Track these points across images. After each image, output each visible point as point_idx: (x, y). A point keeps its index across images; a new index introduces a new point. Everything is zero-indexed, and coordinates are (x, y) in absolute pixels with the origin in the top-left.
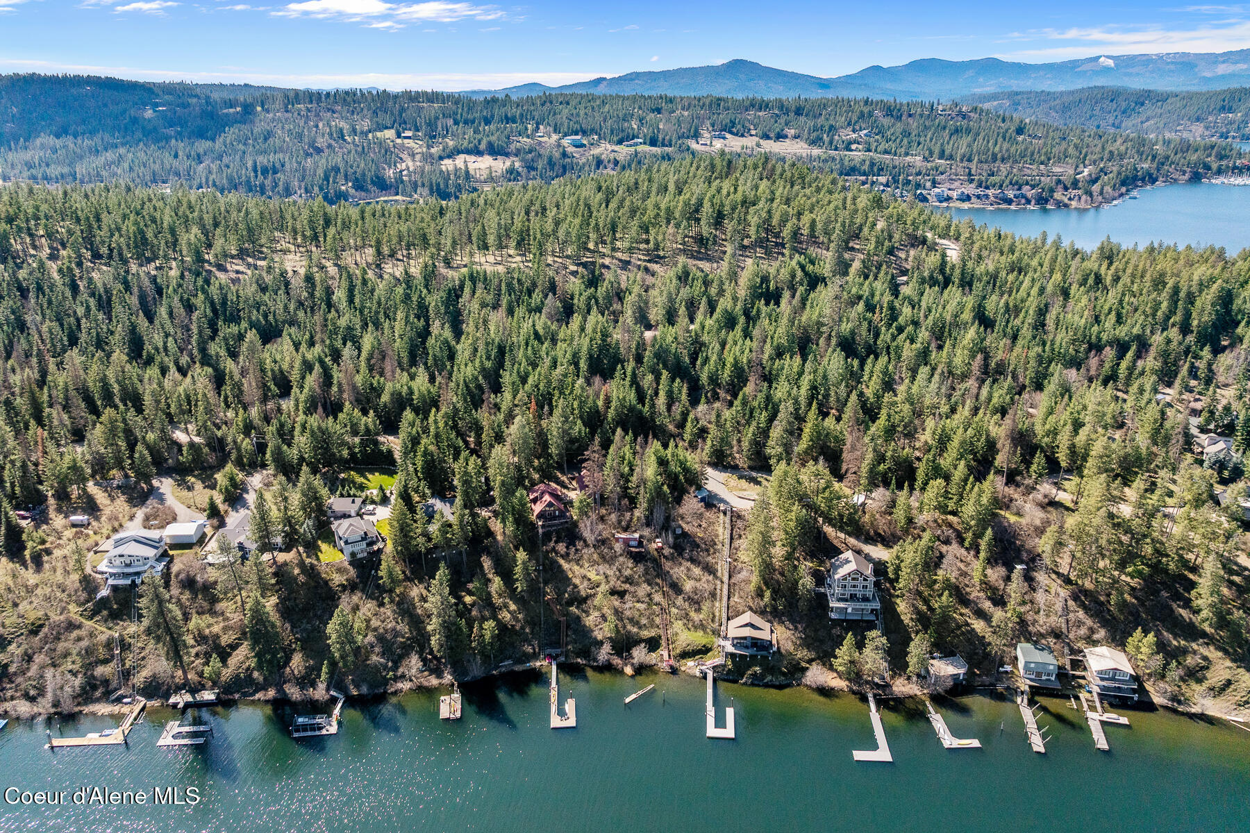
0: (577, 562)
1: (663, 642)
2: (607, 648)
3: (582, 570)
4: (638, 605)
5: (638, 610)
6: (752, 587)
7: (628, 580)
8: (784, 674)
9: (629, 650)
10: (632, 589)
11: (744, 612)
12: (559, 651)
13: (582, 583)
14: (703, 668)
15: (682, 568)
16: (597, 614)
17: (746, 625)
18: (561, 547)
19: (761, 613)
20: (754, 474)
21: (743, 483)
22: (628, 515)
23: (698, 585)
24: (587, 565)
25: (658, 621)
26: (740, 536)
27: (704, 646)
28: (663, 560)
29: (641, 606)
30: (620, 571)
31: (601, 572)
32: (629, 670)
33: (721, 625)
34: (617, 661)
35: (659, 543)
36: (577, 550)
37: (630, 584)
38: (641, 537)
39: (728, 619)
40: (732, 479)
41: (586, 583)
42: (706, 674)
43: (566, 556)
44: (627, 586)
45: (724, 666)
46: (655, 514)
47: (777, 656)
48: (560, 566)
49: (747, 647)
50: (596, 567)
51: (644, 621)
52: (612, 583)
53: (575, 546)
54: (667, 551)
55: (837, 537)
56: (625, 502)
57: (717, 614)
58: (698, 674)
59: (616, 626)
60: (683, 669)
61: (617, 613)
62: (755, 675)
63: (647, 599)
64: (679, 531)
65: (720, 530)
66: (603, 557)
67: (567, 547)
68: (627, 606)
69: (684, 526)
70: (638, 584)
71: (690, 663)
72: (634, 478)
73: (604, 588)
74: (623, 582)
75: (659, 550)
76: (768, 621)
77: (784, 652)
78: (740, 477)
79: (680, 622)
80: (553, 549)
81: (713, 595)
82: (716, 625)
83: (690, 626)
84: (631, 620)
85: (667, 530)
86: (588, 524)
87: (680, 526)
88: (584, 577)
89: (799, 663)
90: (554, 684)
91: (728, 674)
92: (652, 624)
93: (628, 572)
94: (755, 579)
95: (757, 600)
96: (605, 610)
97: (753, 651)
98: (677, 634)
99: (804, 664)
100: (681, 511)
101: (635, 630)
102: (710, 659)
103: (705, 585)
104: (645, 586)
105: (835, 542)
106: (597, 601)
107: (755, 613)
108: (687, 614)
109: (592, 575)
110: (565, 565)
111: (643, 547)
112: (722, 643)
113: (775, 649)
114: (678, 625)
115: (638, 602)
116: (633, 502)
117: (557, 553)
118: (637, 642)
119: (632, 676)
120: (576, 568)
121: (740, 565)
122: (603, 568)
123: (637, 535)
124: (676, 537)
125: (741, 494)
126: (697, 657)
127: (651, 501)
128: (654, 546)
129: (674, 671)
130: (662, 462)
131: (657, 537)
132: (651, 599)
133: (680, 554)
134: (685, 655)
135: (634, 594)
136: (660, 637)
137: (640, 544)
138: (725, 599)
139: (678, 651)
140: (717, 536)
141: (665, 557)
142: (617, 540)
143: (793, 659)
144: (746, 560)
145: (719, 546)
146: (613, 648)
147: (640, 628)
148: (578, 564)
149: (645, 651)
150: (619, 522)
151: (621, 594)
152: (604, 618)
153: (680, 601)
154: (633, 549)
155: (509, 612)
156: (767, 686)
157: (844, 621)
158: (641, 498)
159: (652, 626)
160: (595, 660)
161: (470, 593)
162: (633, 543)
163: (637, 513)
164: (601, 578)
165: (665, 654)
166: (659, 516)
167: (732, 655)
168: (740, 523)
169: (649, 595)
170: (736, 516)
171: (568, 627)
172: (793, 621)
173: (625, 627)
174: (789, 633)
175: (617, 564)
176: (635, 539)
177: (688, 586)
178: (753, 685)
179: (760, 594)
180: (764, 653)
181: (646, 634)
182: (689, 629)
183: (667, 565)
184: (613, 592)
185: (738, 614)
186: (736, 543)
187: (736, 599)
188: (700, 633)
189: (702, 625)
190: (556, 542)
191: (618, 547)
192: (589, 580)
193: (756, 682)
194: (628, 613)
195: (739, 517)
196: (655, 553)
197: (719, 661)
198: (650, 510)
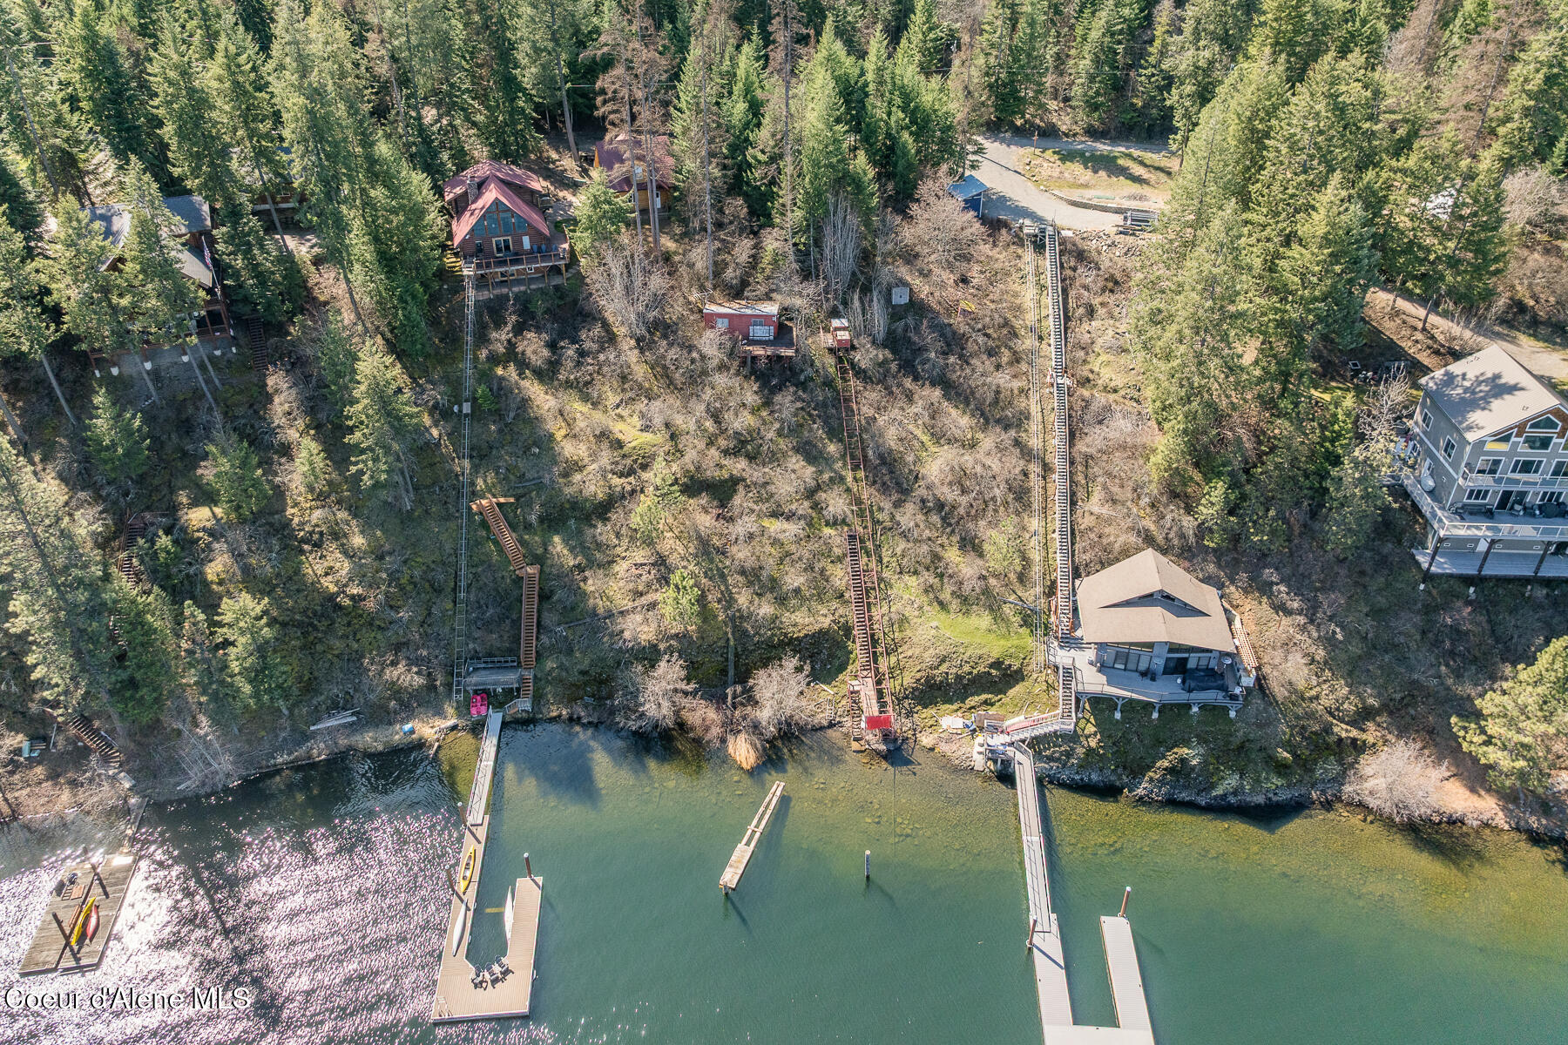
0: (583, 389)
1: (857, 649)
2: (669, 673)
3: (598, 416)
4: (775, 526)
5: (776, 542)
6: (1153, 472)
7: (744, 446)
8: (1281, 768)
9: (743, 677)
10: (755, 474)
11: (1126, 553)
12: (509, 678)
13: (594, 456)
14: (998, 741)
15: (917, 408)
16: (640, 555)
17: (1147, 600)
18: (534, 346)
19: (1186, 552)
20: (1103, 147)
21: (1076, 169)
22: (743, 249)
23: (968, 459)
24: (612, 399)
25: (839, 576)
26: (1091, 312)
27: (997, 664)
28: (854, 383)
29: (787, 530)
30: (716, 417)
31: (658, 421)
32: (743, 751)
33: (1051, 591)
34: (703, 714)
35: (840, 330)
36: (582, 354)
37: (751, 458)
38: (785, 310)
39: (1077, 573)
40: (1047, 163)
41: (606, 457)
42: (1007, 763)
43: (547, 374)
44: (739, 466)
45: (1073, 738)
46: (829, 242)
47: (1257, 701)
48: (525, 403)
49: (1148, 674)
50: (641, 406)
51: (794, 579)
52: (691, 456)
53: (575, 340)
54: (866, 356)
55: (1395, 313)
56: (737, 206)
57: (1036, 556)
58: (979, 762)
59: (702, 600)
60: (926, 740)
61: (707, 550)
62: (1179, 771)
63: (804, 507)
64: (901, 298)
65: (1028, 294)
66: (663, 372)
67: (552, 346)
68: (740, 528)
69: (917, 282)
70: (775, 458)
71: (951, 720)
72: (763, 136)
73: (660, 473)
74: (726, 452)
75: (842, 353)
76: (1207, 580)
77: (1280, 692)
78: (1067, 157)
79: (912, 581)
80: (512, 355)
81: (1020, 494)
82: (1033, 594)
83: (946, 595)
84: (752, 576)
85: (866, 290)
86: (616, 268)
87: (903, 283)
88: (603, 436)
89: (1327, 729)
90: (477, 812)
91: (1084, 765)
92: (821, 590)
93: (741, 421)
94: (1165, 445)
95: (1173, 513)
96: (669, 544)
97: (1167, 690)
98: (903, 620)
99: (1342, 730)
100: (908, 234)
101: (766, 609)
102: (1018, 708)
103: (995, 465)
104: (796, 462)
105: (1389, 328)
106: (640, 512)
107: (1164, 551)
108: (936, 557)
109: (630, 431)
110: (542, 399)
111: (790, 344)
112: (1063, 657)
113: (1249, 681)
114: (907, 592)
115: (775, 515)
116: (760, 212)
117: (523, 364)
118: (772, 649)
119: (751, 773)
120: (578, 408)
121: (1101, 399)
122: (663, 408)
123: (771, 309)
124: (896, 313)
125: (1076, 195)
126: (973, 701)
127: (815, 201)
128: (827, 340)
129: (895, 752)
130: (851, 96)
131: (834, 313)
132: (816, 506)
133: (908, 367)
134: (932, 692)
135: (763, 491)
136: (847, 630)
137: (783, 332)
138: (1058, 508)
139: (908, 679)
140: (1018, 309)
141: (861, 374)
142: (709, 320)
143: (1311, 715)
144: (1119, 381)
145: (1027, 343)
146: (693, 670)
147: (781, 601)
148: (586, 398)
149: (796, 683)
150: (718, 269)
151: (721, 491)
152: (662, 567)
153: (909, 516)
154: (758, 351)
155: (348, 553)
156: (1222, 809)
157: (1467, 580)
158: (785, 195)
159: (820, 597)
160: (632, 708)
161: (206, 497)
162: (761, 332)
163: (772, 242)
164: (657, 438)
165: (867, 690)
166: (840, 247)
167: (1100, 704)
168: (1086, 276)
169: (810, 493)
170: (1075, 254)
171: (545, 596)
172: (1298, 583)
173: (728, 600)
174: (1285, 626)
175: (708, 394)
176: (765, 319)
177: (936, 466)
178: (1172, 804)
179: (1178, 493)
180: (1212, 696)
181: (803, 621)
182: (943, 605)
183: (866, 402)
184: (694, 485)
185: (1108, 558)
186: (1082, 331)
187: (1095, 504)
188: (983, 620)
189: (986, 591)
190: (519, 330)
191: (710, 343)
192: (619, 444)
193: (1184, 796)
194: (741, 554)
195: (1081, 256)
196: (830, 361)
197: (1055, 720)
198: (815, 227)
